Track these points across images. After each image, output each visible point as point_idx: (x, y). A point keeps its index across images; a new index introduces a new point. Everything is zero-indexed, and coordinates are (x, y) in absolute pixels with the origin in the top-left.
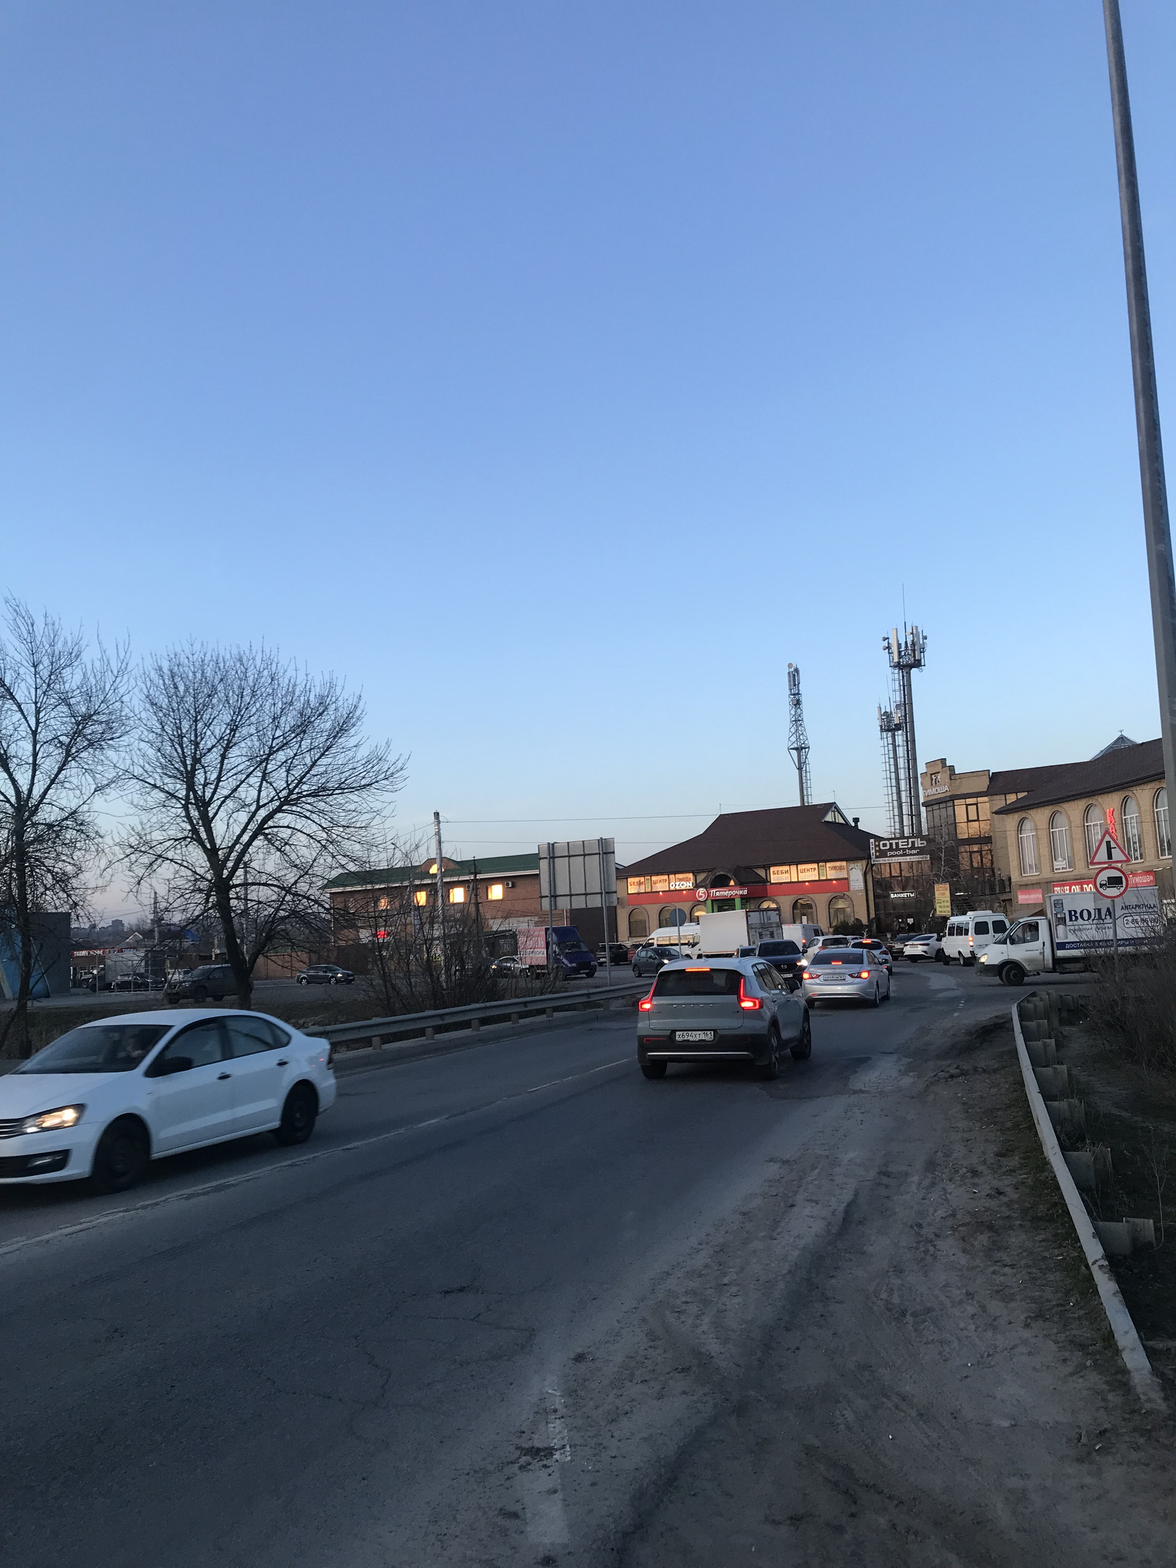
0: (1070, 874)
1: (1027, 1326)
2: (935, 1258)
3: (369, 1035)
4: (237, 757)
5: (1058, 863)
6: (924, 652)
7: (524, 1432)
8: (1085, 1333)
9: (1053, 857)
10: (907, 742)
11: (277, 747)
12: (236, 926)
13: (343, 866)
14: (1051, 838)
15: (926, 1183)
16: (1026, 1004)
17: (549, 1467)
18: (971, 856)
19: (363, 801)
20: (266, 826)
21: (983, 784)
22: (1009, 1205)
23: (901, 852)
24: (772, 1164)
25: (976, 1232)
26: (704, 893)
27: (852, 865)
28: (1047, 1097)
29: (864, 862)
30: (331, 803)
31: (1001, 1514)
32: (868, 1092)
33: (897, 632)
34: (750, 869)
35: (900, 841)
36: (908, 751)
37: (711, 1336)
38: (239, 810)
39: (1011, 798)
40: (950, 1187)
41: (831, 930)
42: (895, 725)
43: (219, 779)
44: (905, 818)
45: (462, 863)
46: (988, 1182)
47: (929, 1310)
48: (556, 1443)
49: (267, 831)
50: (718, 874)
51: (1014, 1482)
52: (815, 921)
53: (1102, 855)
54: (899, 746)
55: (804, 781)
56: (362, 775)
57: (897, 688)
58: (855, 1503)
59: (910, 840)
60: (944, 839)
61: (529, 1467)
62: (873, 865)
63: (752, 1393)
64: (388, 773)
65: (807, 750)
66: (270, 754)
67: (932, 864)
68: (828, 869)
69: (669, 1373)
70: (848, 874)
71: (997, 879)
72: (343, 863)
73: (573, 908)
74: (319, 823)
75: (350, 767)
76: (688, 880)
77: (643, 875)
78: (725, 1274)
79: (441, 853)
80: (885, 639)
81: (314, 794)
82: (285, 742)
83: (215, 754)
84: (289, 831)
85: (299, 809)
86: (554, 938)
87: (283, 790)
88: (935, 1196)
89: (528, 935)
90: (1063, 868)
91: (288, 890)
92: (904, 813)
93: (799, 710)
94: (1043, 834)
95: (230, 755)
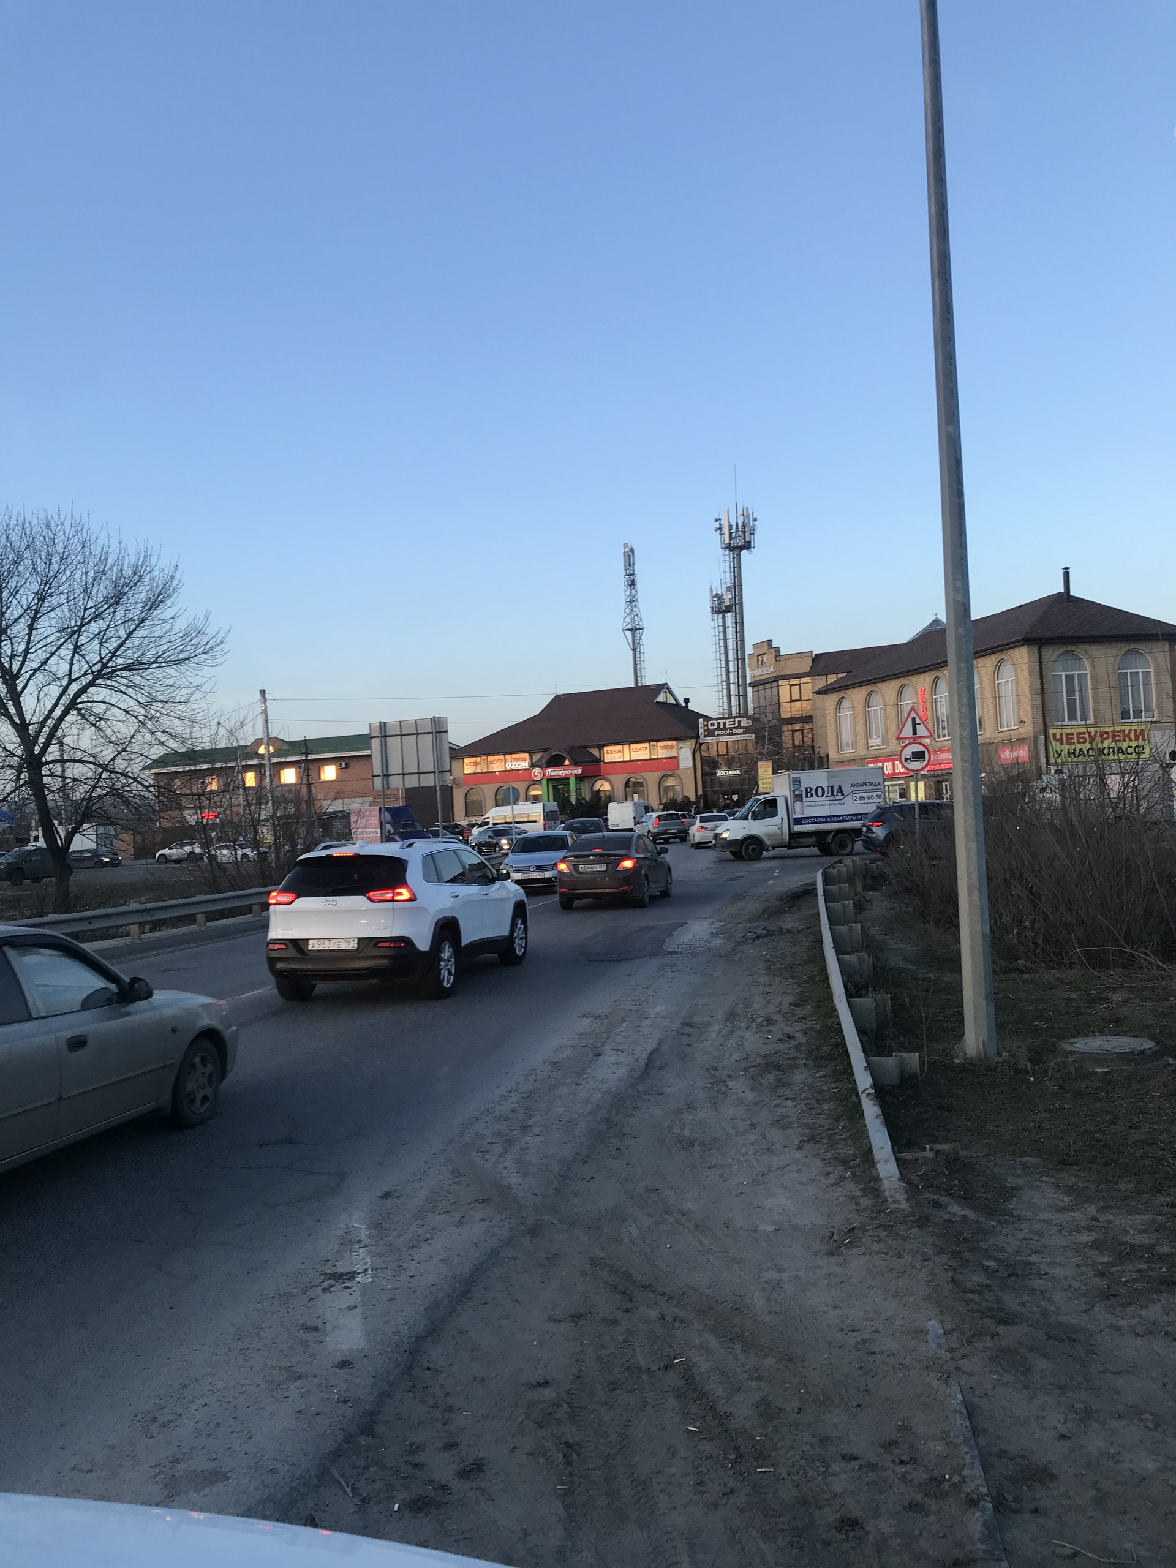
0: (884, 751)
1: (800, 1148)
2: (726, 1096)
3: (193, 912)
4: (47, 626)
5: (872, 741)
6: (753, 534)
7: (328, 1261)
8: (846, 1150)
9: (868, 735)
10: (736, 623)
11: (89, 618)
12: (50, 804)
13: (162, 743)
14: (867, 716)
15: (725, 1031)
16: (831, 870)
17: (351, 1288)
18: (793, 734)
19: (182, 676)
20: (79, 700)
21: (806, 665)
22: (796, 1047)
23: (728, 732)
24: (584, 1019)
25: (764, 1073)
26: (540, 773)
27: (681, 744)
28: (839, 951)
29: (693, 741)
30: (148, 678)
31: (757, 1300)
32: (681, 953)
33: (728, 513)
34: (584, 748)
35: (728, 720)
36: (736, 632)
37: (512, 1171)
38: (49, 684)
39: (832, 678)
40: (747, 1034)
41: (661, 807)
42: (726, 607)
43: (27, 651)
44: (733, 698)
45: (292, 744)
46: (782, 1027)
47: (716, 1140)
48: (359, 1268)
49: (80, 706)
50: (553, 754)
51: (773, 1275)
52: (646, 799)
53: (908, 731)
54: (728, 627)
55: (638, 662)
56: (179, 648)
57: (728, 569)
58: (631, 1301)
59: (737, 720)
60: (768, 718)
61: (332, 1289)
62: (701, 744)
63: (546, 1217)
64: (207, 647)
65: (641, 631)
66: (82, 625)
67: (757, 742)
68: (659, 748)
69: (470, 1204)
70: (678, 753)
71: (817, 756)
72: (162, 739)
73: (406, 787)
74: (135, 697)
75: (168, 640)
76: (524, 760)
77: (480, 755)
78: (530, 1117)
79: (268, 732)
80: (717, 520)
81: (129, 668)
82: (97, 613)
83: (22, 625)
84: (104, 706)
85: (114, 684)
86: (387, 816)
87: (96, 663)
88: (731, 1043)
89: (360, 814)
90: (877, 746)
91: (105, 768)
92: (732, 693)
93: (633, 591)
94: (860, 713)
95: (39, 626)
